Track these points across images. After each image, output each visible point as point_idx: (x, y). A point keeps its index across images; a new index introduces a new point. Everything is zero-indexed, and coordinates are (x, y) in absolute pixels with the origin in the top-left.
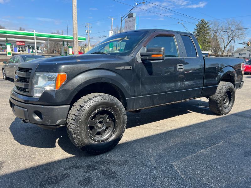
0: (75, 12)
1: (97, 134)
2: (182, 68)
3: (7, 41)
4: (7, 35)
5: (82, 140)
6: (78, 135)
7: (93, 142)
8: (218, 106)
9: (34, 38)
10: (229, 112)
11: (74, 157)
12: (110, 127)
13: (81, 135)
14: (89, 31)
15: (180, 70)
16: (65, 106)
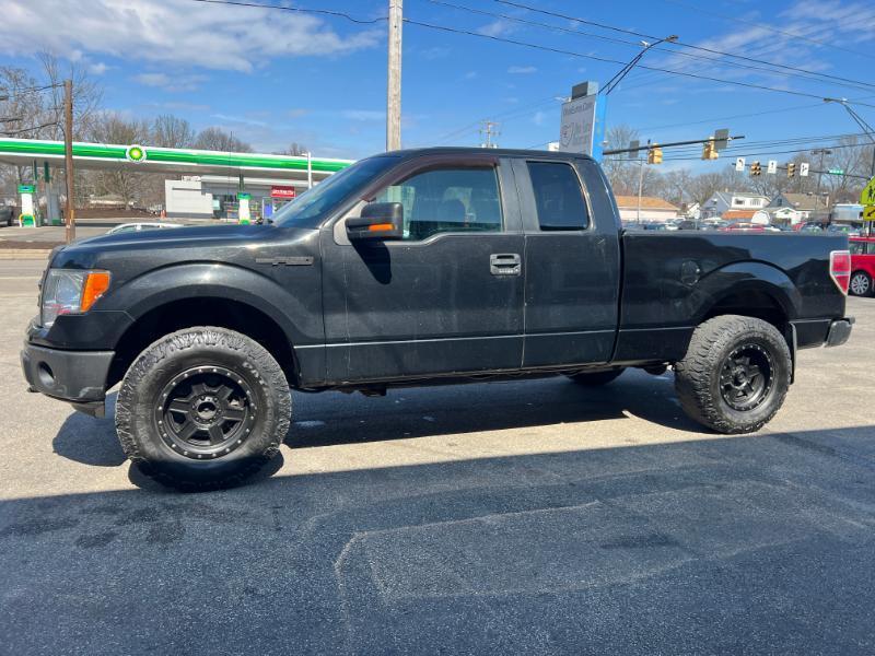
0: (395, 92)
1: (194, 437)
2: (512, 266)
3: (241, 185)
4: (241, 168)
5: (139, 444)
6: (127, 430)
7: (175, 456)
8: (698, 398)
9: (307, 174)
10: (765, 426)
11: (134, 491)
12: (237, 422)
13: (134, 431)
15: (501, 271)
16: (100, 354)
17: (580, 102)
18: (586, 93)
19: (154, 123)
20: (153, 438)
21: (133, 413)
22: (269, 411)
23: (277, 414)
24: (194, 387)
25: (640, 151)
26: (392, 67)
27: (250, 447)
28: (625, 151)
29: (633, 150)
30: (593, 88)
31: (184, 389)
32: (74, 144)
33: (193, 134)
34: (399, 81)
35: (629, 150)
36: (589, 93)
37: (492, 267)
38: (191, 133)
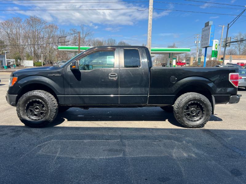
0: (150, 29)
2: (115, 77)
14: (199, 41)
15: (112, 78)
16: (15, 95)
17: (207, 28)
18: (208, 25)
19: (107, 41)
20: (23, 115)
21: (19, 108)
22: (49, 110)
23: (51, 111)
24: (34, 104)
25: (244, 41)
26: (149, 22)
27: (45, 118)
28: (239, 41)
29: (241, 41)
30: (211, 23)
31: (32, 104)
32: (80, 47)
33: (117, 42)
34: (151, 26)
35: (240, 41)
36: (209, 25)
37: (109, 77)
38: (116, 43)
